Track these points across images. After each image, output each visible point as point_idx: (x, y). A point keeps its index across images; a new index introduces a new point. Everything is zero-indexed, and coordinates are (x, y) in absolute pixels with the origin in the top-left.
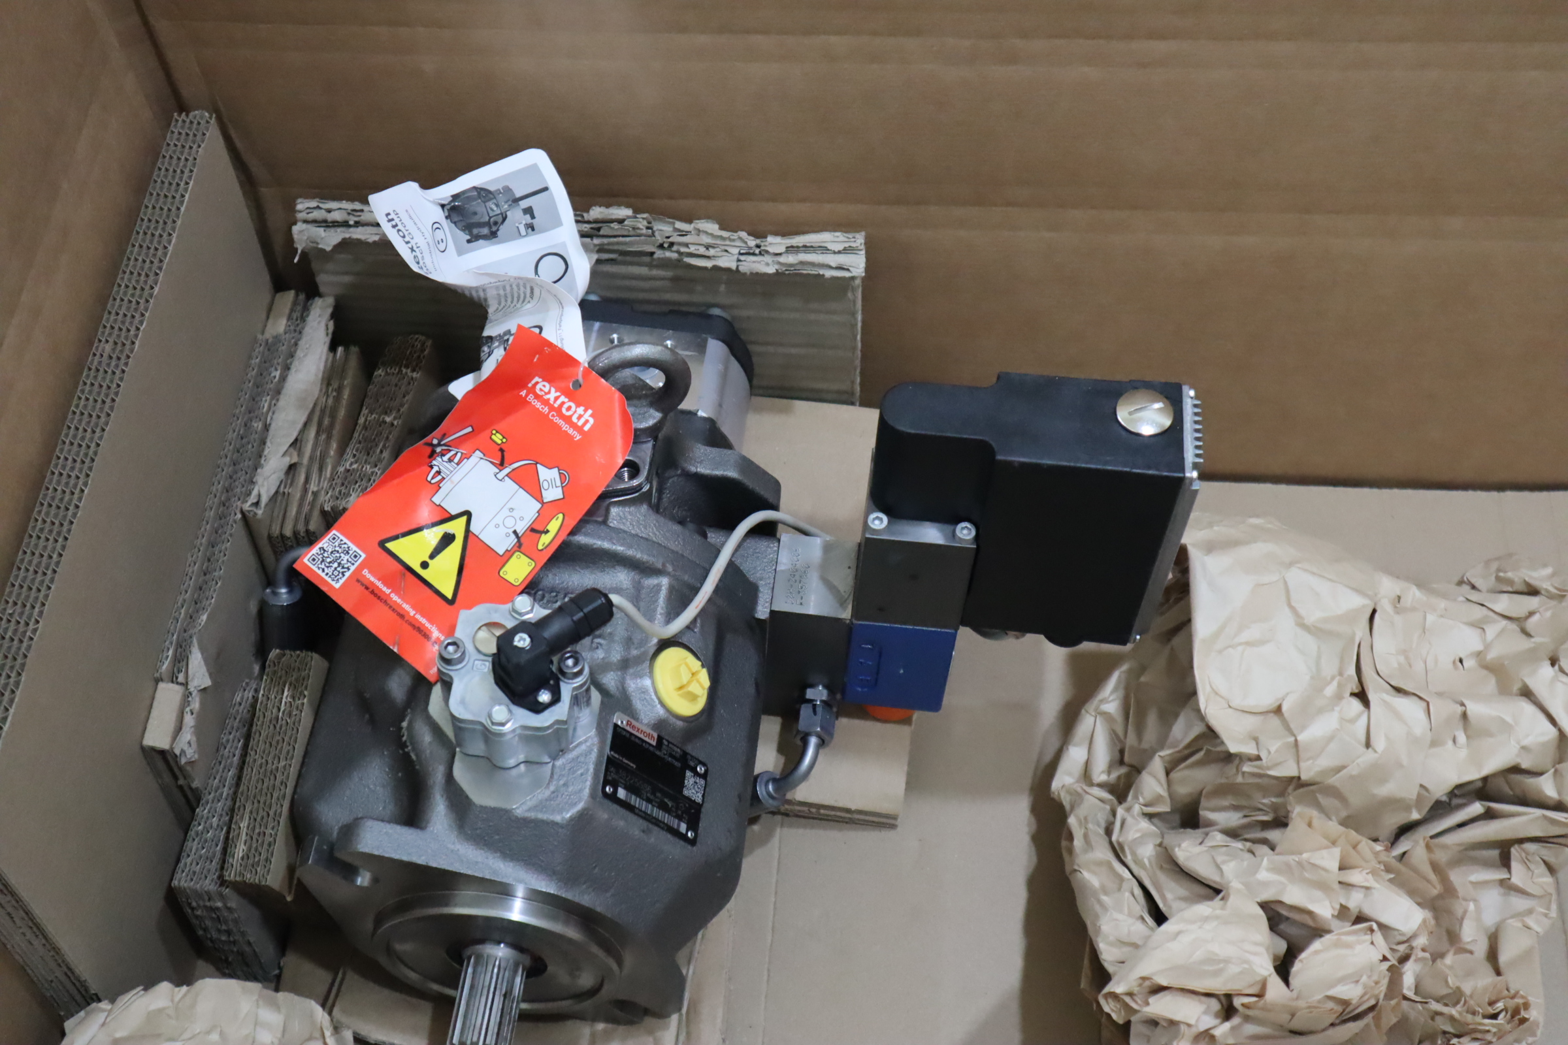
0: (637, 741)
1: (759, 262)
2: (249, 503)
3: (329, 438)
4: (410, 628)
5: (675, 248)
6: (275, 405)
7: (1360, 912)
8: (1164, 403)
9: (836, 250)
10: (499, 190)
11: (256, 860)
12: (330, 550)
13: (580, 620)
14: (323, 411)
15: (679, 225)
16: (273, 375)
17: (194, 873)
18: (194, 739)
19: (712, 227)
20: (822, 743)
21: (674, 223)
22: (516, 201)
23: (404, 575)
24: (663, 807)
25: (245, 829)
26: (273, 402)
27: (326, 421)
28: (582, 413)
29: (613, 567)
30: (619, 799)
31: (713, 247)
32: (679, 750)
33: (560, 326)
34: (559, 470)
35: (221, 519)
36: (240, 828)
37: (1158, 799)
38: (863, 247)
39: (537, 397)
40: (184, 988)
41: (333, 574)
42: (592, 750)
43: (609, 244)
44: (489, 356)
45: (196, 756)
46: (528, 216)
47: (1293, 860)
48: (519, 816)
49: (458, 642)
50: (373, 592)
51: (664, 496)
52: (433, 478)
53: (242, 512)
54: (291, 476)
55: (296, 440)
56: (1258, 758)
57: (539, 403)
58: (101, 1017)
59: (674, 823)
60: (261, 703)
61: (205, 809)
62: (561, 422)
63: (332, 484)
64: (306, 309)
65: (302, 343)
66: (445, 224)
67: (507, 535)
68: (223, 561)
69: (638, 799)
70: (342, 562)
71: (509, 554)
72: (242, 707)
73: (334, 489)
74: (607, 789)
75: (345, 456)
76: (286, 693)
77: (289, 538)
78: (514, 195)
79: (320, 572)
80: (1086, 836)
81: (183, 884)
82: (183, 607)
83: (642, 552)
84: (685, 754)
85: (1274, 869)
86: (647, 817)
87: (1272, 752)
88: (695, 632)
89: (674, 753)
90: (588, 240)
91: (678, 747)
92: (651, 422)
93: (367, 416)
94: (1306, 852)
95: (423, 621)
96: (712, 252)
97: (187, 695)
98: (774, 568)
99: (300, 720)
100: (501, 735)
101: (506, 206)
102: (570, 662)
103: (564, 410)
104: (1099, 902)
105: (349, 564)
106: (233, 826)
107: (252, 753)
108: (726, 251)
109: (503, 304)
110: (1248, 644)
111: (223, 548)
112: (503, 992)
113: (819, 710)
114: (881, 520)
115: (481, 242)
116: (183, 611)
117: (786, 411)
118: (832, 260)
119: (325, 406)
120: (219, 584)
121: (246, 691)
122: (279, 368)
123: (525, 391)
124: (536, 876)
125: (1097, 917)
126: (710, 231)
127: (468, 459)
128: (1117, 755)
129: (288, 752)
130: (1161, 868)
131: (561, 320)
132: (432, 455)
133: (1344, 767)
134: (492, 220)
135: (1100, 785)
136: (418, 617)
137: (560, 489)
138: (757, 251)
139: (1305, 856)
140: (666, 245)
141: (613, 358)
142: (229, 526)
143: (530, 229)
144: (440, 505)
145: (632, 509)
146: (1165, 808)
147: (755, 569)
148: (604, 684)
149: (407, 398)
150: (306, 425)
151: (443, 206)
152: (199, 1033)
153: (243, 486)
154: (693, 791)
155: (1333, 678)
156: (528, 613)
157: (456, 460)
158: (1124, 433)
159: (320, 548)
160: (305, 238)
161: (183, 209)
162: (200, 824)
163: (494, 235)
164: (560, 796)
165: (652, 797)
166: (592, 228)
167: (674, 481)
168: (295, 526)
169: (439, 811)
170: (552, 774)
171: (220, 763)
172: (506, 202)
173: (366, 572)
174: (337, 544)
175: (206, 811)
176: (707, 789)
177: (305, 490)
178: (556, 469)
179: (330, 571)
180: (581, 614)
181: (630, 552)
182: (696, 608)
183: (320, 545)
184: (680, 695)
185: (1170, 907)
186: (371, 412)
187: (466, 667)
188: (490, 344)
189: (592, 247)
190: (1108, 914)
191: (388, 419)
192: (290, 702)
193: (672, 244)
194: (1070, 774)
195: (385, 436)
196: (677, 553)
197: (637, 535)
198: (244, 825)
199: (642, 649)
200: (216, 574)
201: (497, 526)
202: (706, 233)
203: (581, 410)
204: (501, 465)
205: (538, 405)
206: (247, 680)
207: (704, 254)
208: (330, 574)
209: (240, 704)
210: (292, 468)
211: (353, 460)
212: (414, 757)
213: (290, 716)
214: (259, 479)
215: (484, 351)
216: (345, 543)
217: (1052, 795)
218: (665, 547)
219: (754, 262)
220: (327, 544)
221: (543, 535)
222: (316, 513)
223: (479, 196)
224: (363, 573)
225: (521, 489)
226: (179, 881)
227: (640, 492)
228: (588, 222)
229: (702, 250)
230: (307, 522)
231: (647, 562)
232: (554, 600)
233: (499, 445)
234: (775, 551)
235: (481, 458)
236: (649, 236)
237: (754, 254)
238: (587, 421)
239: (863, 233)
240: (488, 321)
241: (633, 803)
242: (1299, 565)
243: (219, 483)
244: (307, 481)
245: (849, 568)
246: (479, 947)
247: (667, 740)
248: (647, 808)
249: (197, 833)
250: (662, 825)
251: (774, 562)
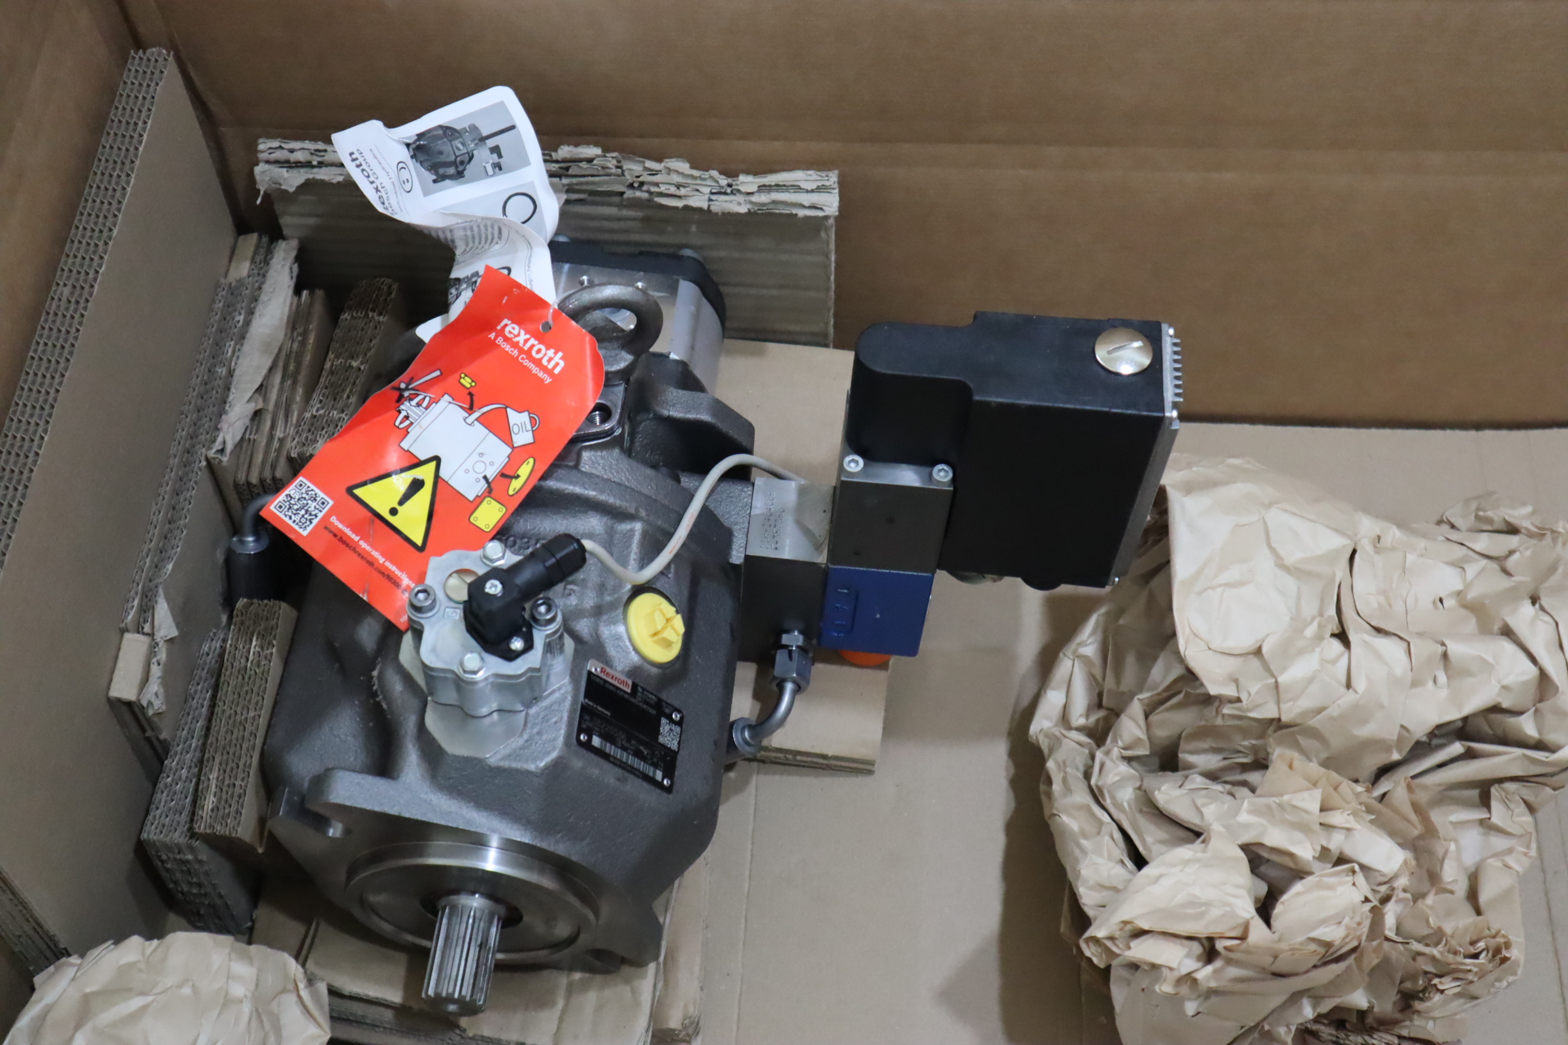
0: (611, 688)
1: (731, 202)
2: (214, 450)
3: (295, 383)
4: (380, 576)
5: (645, 188)
6: (239, 350)
7: (1341, 853)
8: (1143, 342)
9: (809, 189)
10: (465, 128)
11: (227, 811)
12: (297, 497)
13: (552, 566)
14: (288, 357)
15: (649, 164)
16: (237, 319)
17: (164, 826)
18: (162, 690)
19: (683, 166)
20: (798, 689)
21: (644, 163)
22: (483, 139)
23: (373, 522)
24: (638, 754)
25: (215, 781)
26: (238, 346)
27: (292, 367)
28: (552, 355)
29: (586, 512)
30: (594, 747)
31: (684, 187)
32: (653, 697)
33: (529, 267)
34: (529, 414)
35: (185, 466)
36: (209, 779)
37: (1137, 742)
38: (836, 186)
39: (507, 340)
40: (155, 942)
41: (300, 522)
42: (566, 698)
43: (577, 184)
44: (457, 298)
45: (164, 708)
46: (495, 156)
47: (1275, 802)
48: (492, 765)
49: (429, 590)
50: (341, 540)
51: (637, 440)
52: (401, 423)
53: (207, 460)
54: (256, 423)
55: (261, 386)
56: (1239, 700)
57: (509, 346)
58: (70, 972)
59: (650, 771)
60: (229, 653)
61: (173, 761)
62: (531, 366)
63: (297, 432)
64: (269, 253)
65: (265, 287)
66: (411, 163)
67: (478, 481)
68: (189, 509)
69: (613, 747)
70: (310, 509)
71: (479, 500)
72: (210, 656)
73: (300, 435)
74: (582, 737)
75: (311, 402)
76: (254, 643)
77: (255, 486)
78: (480, 133)
79: (287, 519)
80: (1064, 780)
81: (153, 837)
82: (148, 556)
83: (614, 496)
84: (660, 700)
85: (1255, 811)
86: (622, 765)
87: (1253, 694)
88: (669, 578)
89: (648, 700)
90: (556, 180)
91: (652, 694)
92: (622, 365)
93: (334, 361)
94: (1287, 794)
95: (393, 568)
96: (683, 191)
97: (154, 646)
98: (748, 512)
99: (269, 669)
100: (474, 683)
101: (472, 145)
102: (543, 609)
103: (534, 353)
104: (1079, 845)
105: (317, 511)
106: (202, 778)
107: (221, 704)
108: (697, 190)
109: (471, 245)
110: (1228, 585)
111: (188, 496)
112: (479, 942)
113: (795, 656)
114: (857, 462)
115: (447, 182)
116: (148, 560)
117: (760, 353)
118: (805, 199)
119: (291, 351)
120: (184, 533)
121: (214, 642)
122: (243, 312)
123: (494, 334)
124: (510, 825)
125: (1077, 861)
126: (680, 170)
127: (437, 403)
128: (1096, 700)
129: (257, 703)
130: (1141, 811)
131: (530, 261)
132: (400, 399)
133: (1324, 709)
134: (458, 159)
135: (1079, 729)
136: (388, 564)
137: (531, 432)
138: (729, 190)
139: (1286, 797)
140: (636, 185)
141: (583, 299)
142: (194, 473)
143: (497, 169)
144: (408, 451)
145: (604, 453)
146: (1144, 751)
147: (729, 514)
148: (577, 631)
149: (373, 342)
150: (271, 369)
151: (408, 145)
152: (171, 987)
153: (208, 433)
155: (1313, 619)
156: (499, 559)
157: (425, 404)
158: (1102, 373)
159: (287, 495)
160: (268, 179)
161: (141, 149)
162: (168, 777)
163: (460, 175)
164: (533, 745)
165: (627, 745)
166: (560, 168)
167: (646, 425)
168: (261, 473)
169: (411, 761)
170: (526, 722)
171: (189, 714)
172: (472, 141)
173: (334, 519)
174: (304, 491)
175: (174, 763)
176: (682, 737)
177: (271, 437)
178: (526, 413)
179: (297, 518)
180: (553, 560)
181: (603, 497)
182: (670, 553)
183: (287, 492)
184: (654, 642)
185: (1150, 851)
186: (337, 357)
187: (437, 615)
188: (457, 286)
189: (561, 187)
190: (1088, 858)
191: (354, 364)
192: (259, 652)
193: (642, 184)
194: (1048, 718)
195: (352, 381)
196: (650, 497)
197: (609, 480)
198: (213, 776)
199: (616, 596)
200: (182, 522)
201: (467, 471)
202: (677, 172)
203: (551, 353)
204: (471, 409)
205: (507, 348)
206: (214, 630)
207: (674, 193)
208: (297, 521)
209: (208, 655)
210: (257, 414)
211: (319, 406)
212: (385, 706)
213: (259, 666)
214: (224, 426)
215: (451, 294)
216: (312, 490)
217: (1030, 740)
218: (638, 492)
219: (726, 201)
220: (294, 491)
221: (514, 480)
222: (283, 461)
223: (445, 135)
224: (331, 520)
225: (491, 434)
226: (149, 833)
227: (612, 436)
228: (557, 162)
229: (673, 190)
230: (274, 467)
231: (620, 507)
232: (526, 546)
233: (468, 389)
234: (749, 495)
235: (450, 403)
236: (618, 176)
237: (725, 193)
238: (557, 364)
239: (836, 172)
240: (455, 263)
241: (607, 750)
242: (1279, 505)
243: (183, 430)
244: (273, 427)
245: (825, 511)
246: (454, 897)
247: (641, 687)
248: (622, 755)
249: (166, 785)
250: (638, 773)
251: (748, 507)
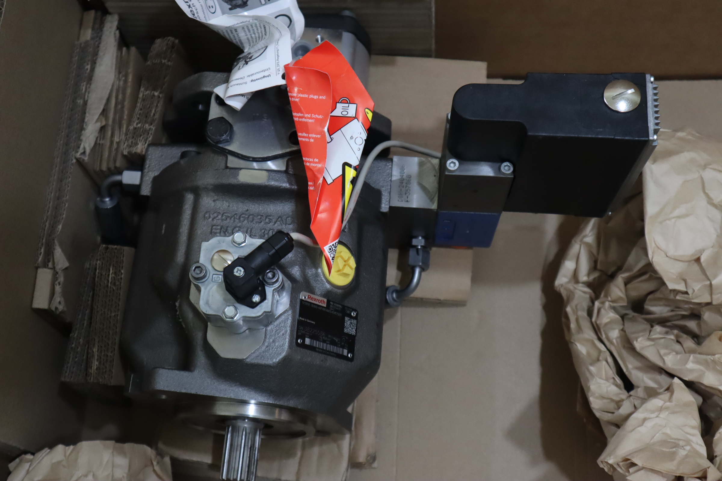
0: (315, 307)
2: (79, 153)
3: (123, 107)
6: (89, 87)
8: (634, 89)
11: (104, 370)
13: (274, 254)
14: (117, 91)
16: (86, 68)
17: (72, 373)
18: (62, 299)
20: (423, 270)
24: (333, 343)
25: (96, 353)
27: (120, 97)
30: (307, 345)
32: (340, 306)
35: (64, 163)
36: (93, 352)
37: (620, 298)
40: (72, 447)
42: (288, 318)
45: (65, 309)
47: (710, 359)
48: (248, 363)
49: (202, 266)
53: (76, 158)
54: (102, 134)
55: (104, 110)
56: (686, 293)
58: (27, 466)
59: (339, 350)
60: (98, 277)
61: (75, 334)
63: (126, 138)
64: (102, 24)
65: (102, 46)
68: (68, 190)
69: (318, 342)
72: (91, 270)
73: (128, 140)
74: (299, 341)
75: (133, 119)
76: (111, 272)
80: (577, 320)
81: (67, 379)
82: (47, 221)
84: (344, 307)
85: (697, 363)
86: (324, 351)
87: (696, 291)
88: (345, 232)
89: (337, 308)
91: (339, 304)
93: (144, 92)
94: (718, 354)
97: (55, 274)
98: (390, 179)
99: (121, 288)
100: (233, 323)
102: (270, 275)
104: (588, 370)
106: (89, 351)
107: (95, 307)
110: (679, 217)
111: (67, 182)
112: (249, 446)
113: (421, 252)
114: (454, 163)
116: (47, 224)
119: (119, 87)
120: (67, 205)
122: (89, 63)
125: (587, 380)
128: (593, 265)
129: (116, 307)
130: (624, 347)
135: (584, 283)
139: (717, 356)
142: (69, 168)
146: (625, 304)
147: (379, 183)
148: (293, 274)
149: (166, 80)
150: (108, 99)
152: (81, 477)
153: (75, 142)
154: (350, 329)
156: (242, 243)
158: (609, 111)
162: (73, 344)
164: (271, 349)
165: (326, 339)
168: (108, 166)
169: (201, 359)
170: (266, 335)
175: (76, 335)
176: (358, 325)
177: (112, 142)
180: (274, 251)
184: (339, 275)
185: (630, 373)
186: (146, 90)
187: (208, 279)
190: (594, 379)
191: (156, 94)
192: (114, 277)
194: (565, 276)
195: (155, 105)
198: (95, 350)
200: (64, 198)
210: (103, 129)
211: (137, 121)
212: (184, 326)
213: (115, 284)
214: (83, 138)
217: (555, 289)
222: (119, 157)
226: (65, 377)
230: (115, 161)
232: (260, 221)
234: (390, 168)
241: (314, 345)
242: (710, 167)
243: (61, 141)
244: (112, 135)
245: (435, 176)
246: (234, 421)
247: (332, 302)
248: (323, 346)
249: (72, 348)
250: (333, 354)
251: (390, 175)
